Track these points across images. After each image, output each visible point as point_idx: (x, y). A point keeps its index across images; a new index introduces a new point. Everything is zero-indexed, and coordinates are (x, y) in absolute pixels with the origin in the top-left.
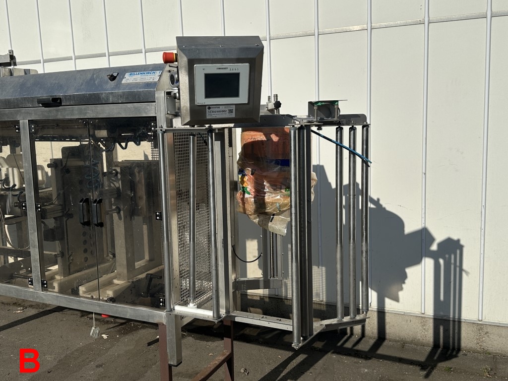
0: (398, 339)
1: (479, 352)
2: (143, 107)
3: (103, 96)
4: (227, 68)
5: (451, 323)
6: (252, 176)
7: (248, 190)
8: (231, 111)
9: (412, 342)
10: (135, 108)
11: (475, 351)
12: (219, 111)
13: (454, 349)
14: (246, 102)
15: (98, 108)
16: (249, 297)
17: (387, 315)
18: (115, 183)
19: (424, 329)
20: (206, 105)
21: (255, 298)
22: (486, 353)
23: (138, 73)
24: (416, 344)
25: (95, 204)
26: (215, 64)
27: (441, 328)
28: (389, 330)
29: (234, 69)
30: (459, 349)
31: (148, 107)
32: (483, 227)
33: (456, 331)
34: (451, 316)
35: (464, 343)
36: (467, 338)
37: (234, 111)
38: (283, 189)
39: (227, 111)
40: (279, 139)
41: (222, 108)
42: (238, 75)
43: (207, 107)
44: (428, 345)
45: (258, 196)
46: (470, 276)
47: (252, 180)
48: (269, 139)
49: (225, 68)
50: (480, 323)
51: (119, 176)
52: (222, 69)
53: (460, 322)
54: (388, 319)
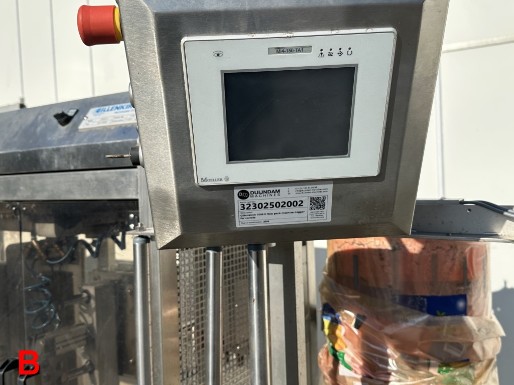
2: (114, 179)
3: (44, 156)
4: (308, 48)
6: (356, 331)
7: (347, 359)
8: (318, 203)
10: (99, 181)
12: (278, 205)
14: (373, 170)
15: (35, 181)
18: (86, 315)
20: (232, 187)
23: (111, 107)
25: (23, 380)
26: (260, 31)
29: (335, 51)
31: (123, 179)
37: (329, 202)
38: (434, 366)
39: (306, 204)
40: (423, 249)
41: (286, 194)
42: (348, 74)
43: (236, 191)
45: (371, 378)
47: (356, 340)
48: (398, 248)
49: (299, 50)
51: (93, 303)
52: (291, 50)
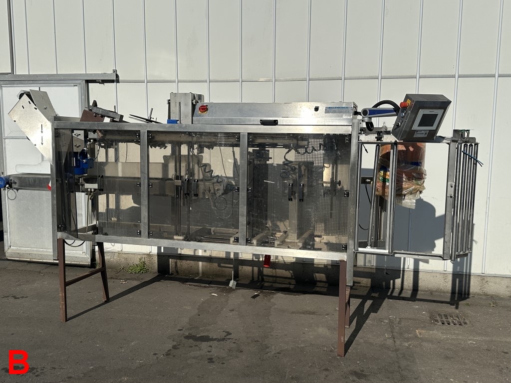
0: (427, 290)
1: (481, 295)
5: (464, 276)
9: (436, 291)
11: (479, 294)
13: (465, 294)
16: (315, 266)
17: (420, 273)
19: (446, 282)
21: (320, 266)
22: (486, 295)
24: (440, 291)
27: (457, 280)
28: (422, 284)
30: (469, 294)
32: (487, 212)
33: (467, 282)
34: (464, 271)
35: (471, 290)
36: (475, 286)
44: (448, 292)
46: (478, 244)
50: (483, 275)
53: (470, 275)
54: (421, 275)
